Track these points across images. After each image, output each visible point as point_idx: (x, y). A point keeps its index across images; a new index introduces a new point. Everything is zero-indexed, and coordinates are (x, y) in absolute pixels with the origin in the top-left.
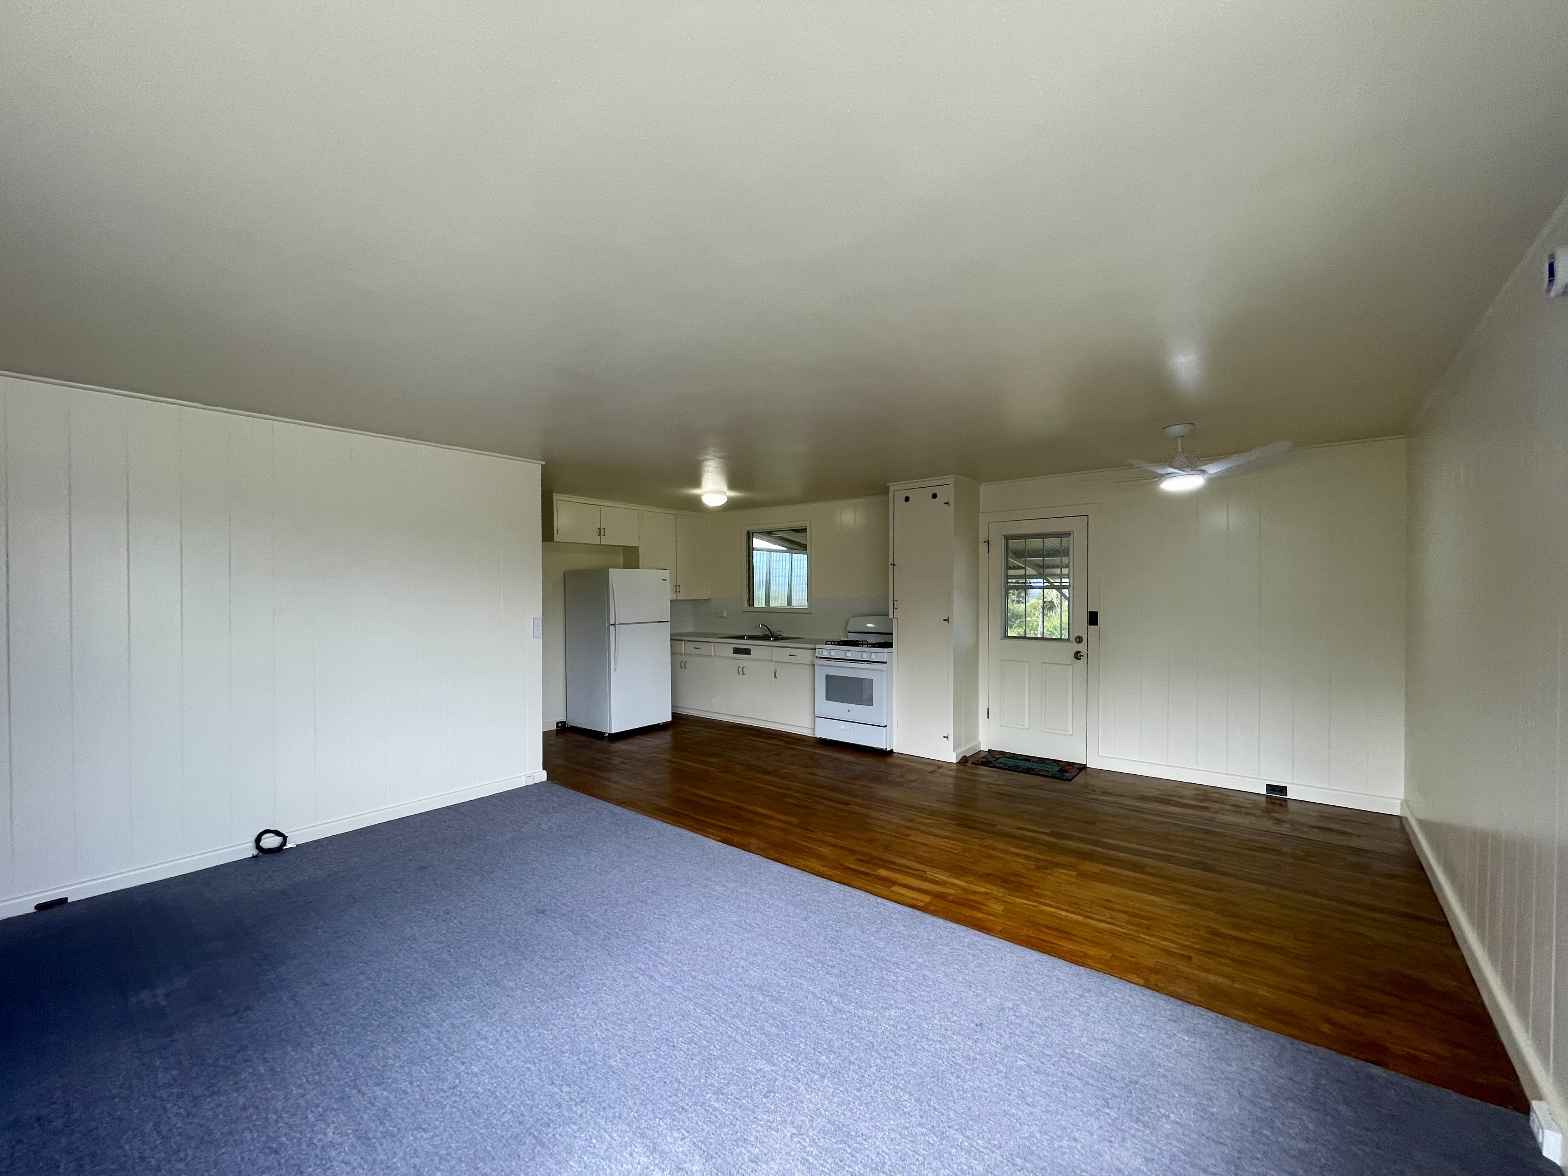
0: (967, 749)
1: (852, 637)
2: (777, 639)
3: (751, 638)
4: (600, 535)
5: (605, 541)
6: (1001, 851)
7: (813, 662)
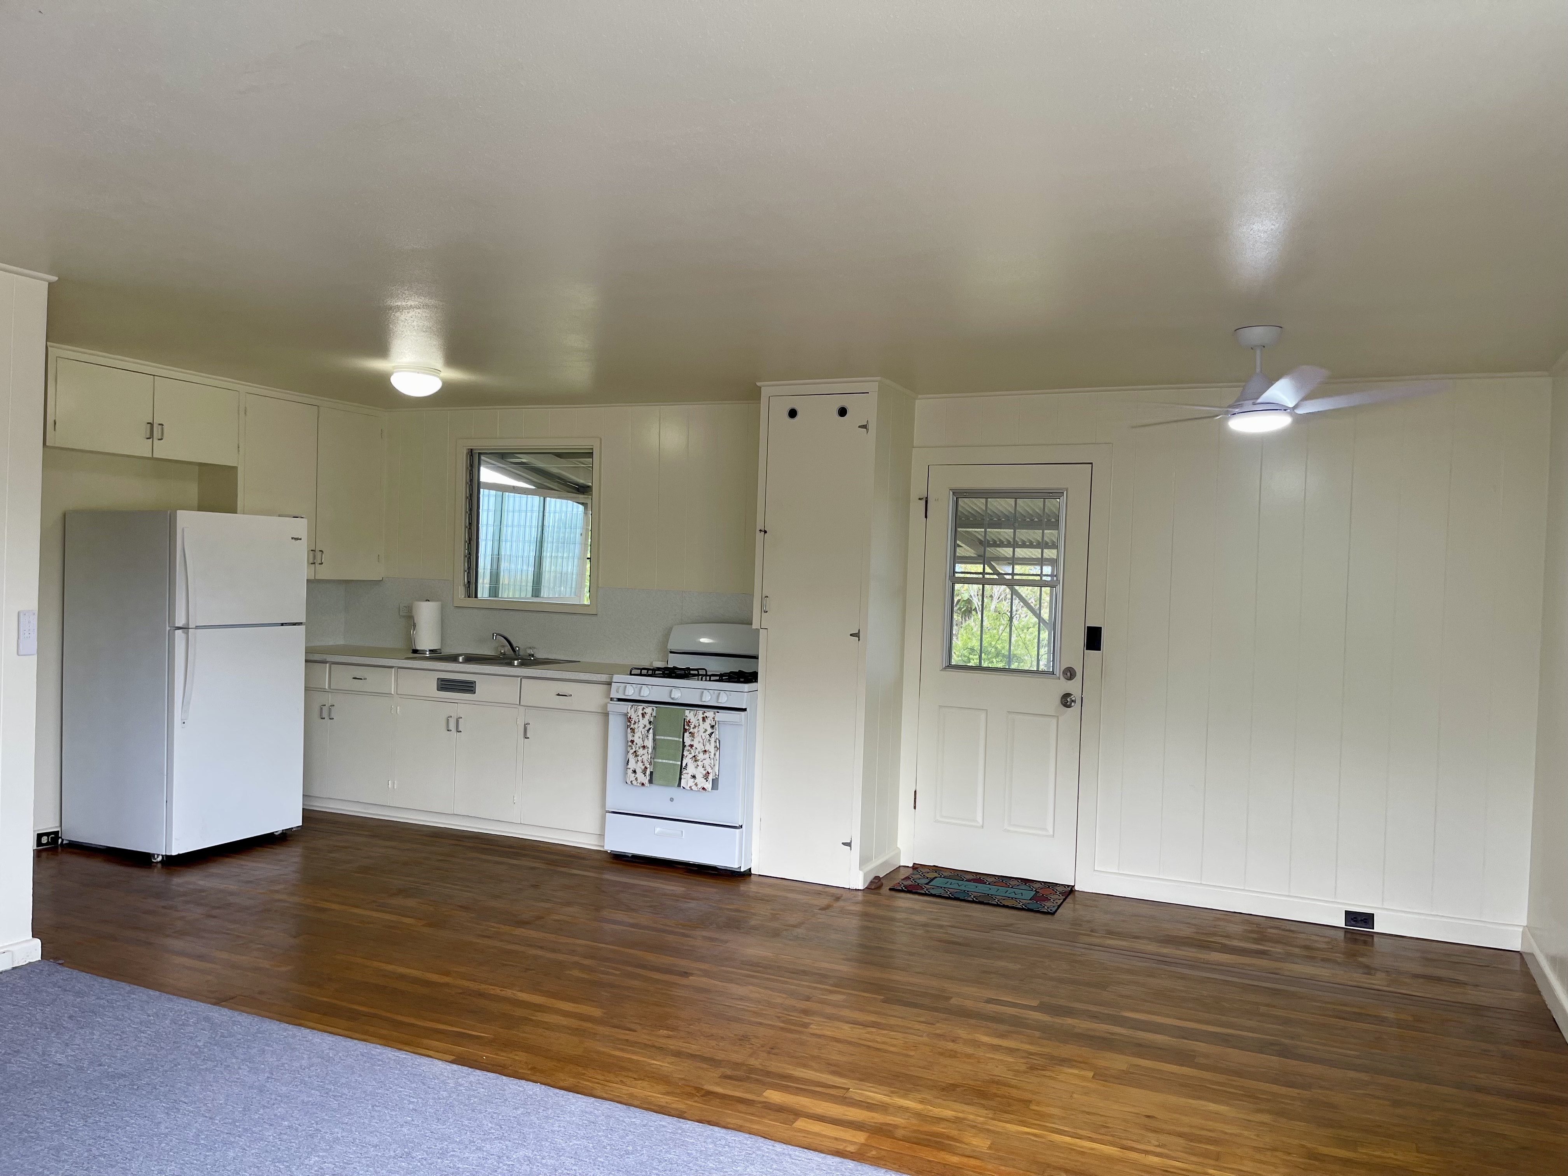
0: (879, 865)
1: (675, 661)
2: (528, 661)
3: (470, 659)
4: (151, 437)
5: (163, 450)
6: (967, 1042)
7: (606, 705)
